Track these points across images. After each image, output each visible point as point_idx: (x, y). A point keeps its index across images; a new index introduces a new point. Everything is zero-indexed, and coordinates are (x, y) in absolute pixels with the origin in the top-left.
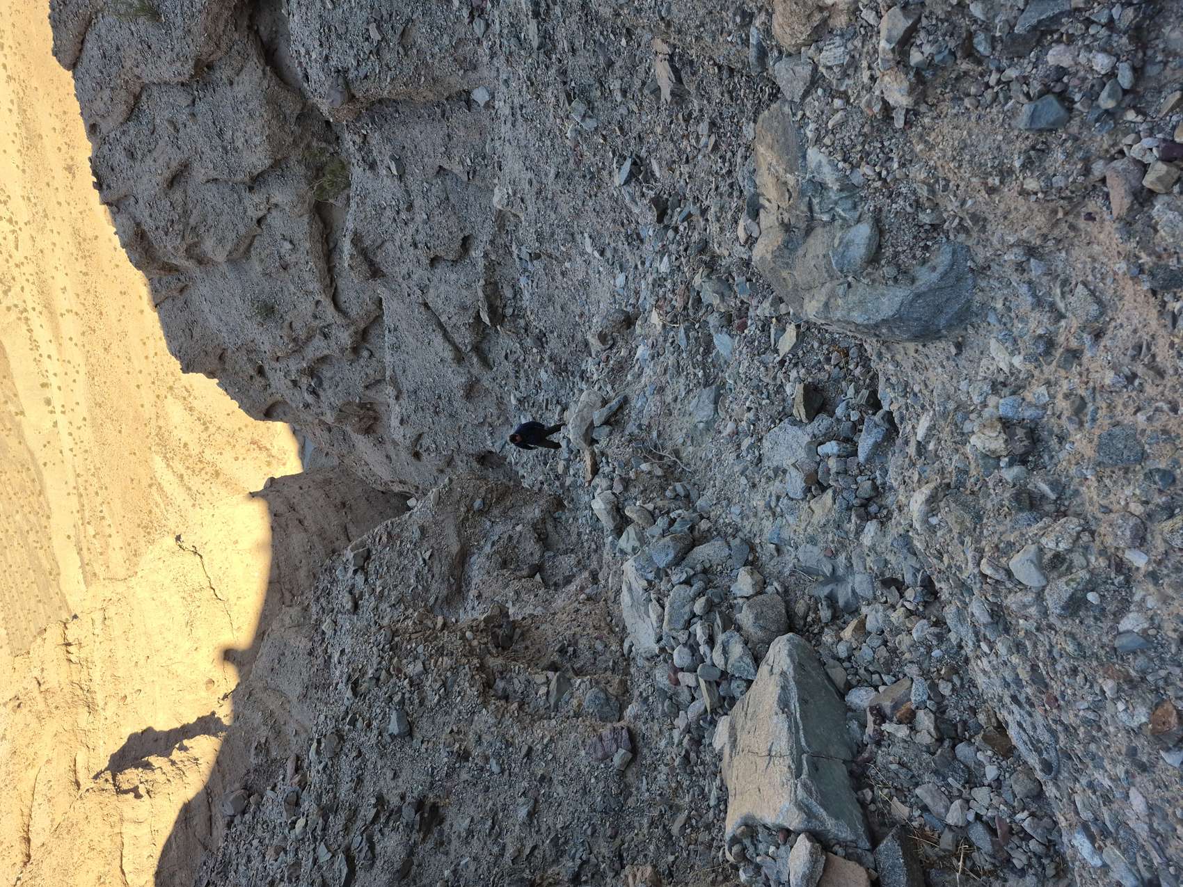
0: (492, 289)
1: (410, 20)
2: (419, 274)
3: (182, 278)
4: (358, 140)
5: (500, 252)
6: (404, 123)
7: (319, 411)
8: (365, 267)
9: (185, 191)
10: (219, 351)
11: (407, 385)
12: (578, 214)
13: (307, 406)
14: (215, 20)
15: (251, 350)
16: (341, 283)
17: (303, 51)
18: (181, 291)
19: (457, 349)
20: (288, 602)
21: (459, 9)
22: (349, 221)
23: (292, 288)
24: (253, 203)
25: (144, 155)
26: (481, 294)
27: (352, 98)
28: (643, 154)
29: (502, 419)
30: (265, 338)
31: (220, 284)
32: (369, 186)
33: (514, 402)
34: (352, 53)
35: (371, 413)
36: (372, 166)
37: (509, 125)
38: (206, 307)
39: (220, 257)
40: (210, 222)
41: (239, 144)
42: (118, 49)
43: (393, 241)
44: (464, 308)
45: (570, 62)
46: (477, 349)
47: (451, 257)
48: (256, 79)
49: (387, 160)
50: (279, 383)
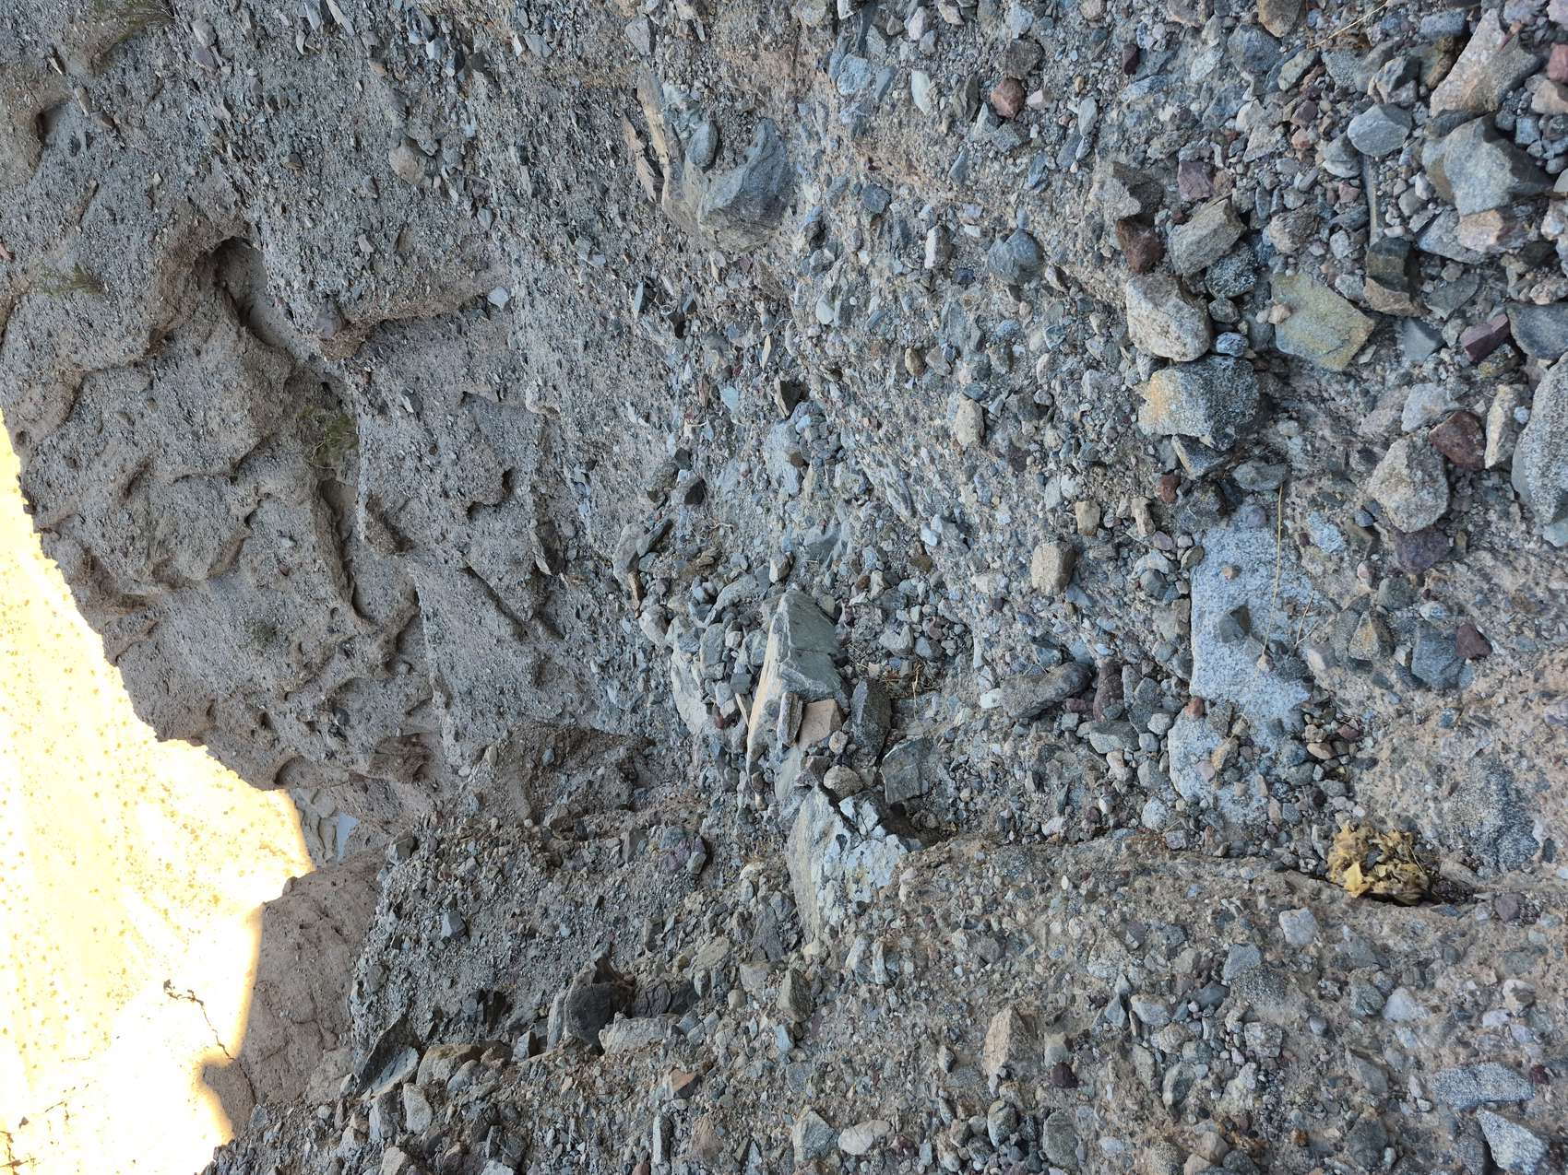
0: (548, 530)
1: (405, 225)
2: (456, 531)
3: (150, 614)
4: (362, 381)
5: (551, 481)
6: (415, 350)
7: (348, 758)
8: (386, 537)
9: (147, 498)
10: (207, 705)
11: (458, 684)
12: (615, 383)
13: (331, 755)
14: (173, 280)
15: (249, 692)
16: (361, 581)
17: (282, 283)
18: (150, 632)
19: (516, 621)
20: (329, 1044)
21: (460, 203)
22: (362, 483)
23: (298, 599)
24: (238, 498)
25: (90, 461)
26: (534, 538)
27: (347, 325)
28: (654, 274)
29: (586, 703)
30: (266, 671)
31: (202, 611)
32: (382, 435)
33: (594, 669)
34: (341, 272)
35: (418, 749)
36: (383, 409)
37: (528, 307)
38: (184, 647)
39: (199, 574)
40: (182, 531)
41: (214, 425)
42: (50, 335)
43: (419, 496)
44: (517, 562)
45: (567, 200)
46: (540, 614)
47: (492, 501)
48: (229, 343)
49: (400, 398)
50: (290, 731)
